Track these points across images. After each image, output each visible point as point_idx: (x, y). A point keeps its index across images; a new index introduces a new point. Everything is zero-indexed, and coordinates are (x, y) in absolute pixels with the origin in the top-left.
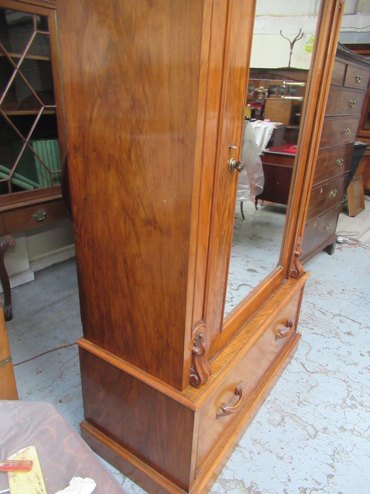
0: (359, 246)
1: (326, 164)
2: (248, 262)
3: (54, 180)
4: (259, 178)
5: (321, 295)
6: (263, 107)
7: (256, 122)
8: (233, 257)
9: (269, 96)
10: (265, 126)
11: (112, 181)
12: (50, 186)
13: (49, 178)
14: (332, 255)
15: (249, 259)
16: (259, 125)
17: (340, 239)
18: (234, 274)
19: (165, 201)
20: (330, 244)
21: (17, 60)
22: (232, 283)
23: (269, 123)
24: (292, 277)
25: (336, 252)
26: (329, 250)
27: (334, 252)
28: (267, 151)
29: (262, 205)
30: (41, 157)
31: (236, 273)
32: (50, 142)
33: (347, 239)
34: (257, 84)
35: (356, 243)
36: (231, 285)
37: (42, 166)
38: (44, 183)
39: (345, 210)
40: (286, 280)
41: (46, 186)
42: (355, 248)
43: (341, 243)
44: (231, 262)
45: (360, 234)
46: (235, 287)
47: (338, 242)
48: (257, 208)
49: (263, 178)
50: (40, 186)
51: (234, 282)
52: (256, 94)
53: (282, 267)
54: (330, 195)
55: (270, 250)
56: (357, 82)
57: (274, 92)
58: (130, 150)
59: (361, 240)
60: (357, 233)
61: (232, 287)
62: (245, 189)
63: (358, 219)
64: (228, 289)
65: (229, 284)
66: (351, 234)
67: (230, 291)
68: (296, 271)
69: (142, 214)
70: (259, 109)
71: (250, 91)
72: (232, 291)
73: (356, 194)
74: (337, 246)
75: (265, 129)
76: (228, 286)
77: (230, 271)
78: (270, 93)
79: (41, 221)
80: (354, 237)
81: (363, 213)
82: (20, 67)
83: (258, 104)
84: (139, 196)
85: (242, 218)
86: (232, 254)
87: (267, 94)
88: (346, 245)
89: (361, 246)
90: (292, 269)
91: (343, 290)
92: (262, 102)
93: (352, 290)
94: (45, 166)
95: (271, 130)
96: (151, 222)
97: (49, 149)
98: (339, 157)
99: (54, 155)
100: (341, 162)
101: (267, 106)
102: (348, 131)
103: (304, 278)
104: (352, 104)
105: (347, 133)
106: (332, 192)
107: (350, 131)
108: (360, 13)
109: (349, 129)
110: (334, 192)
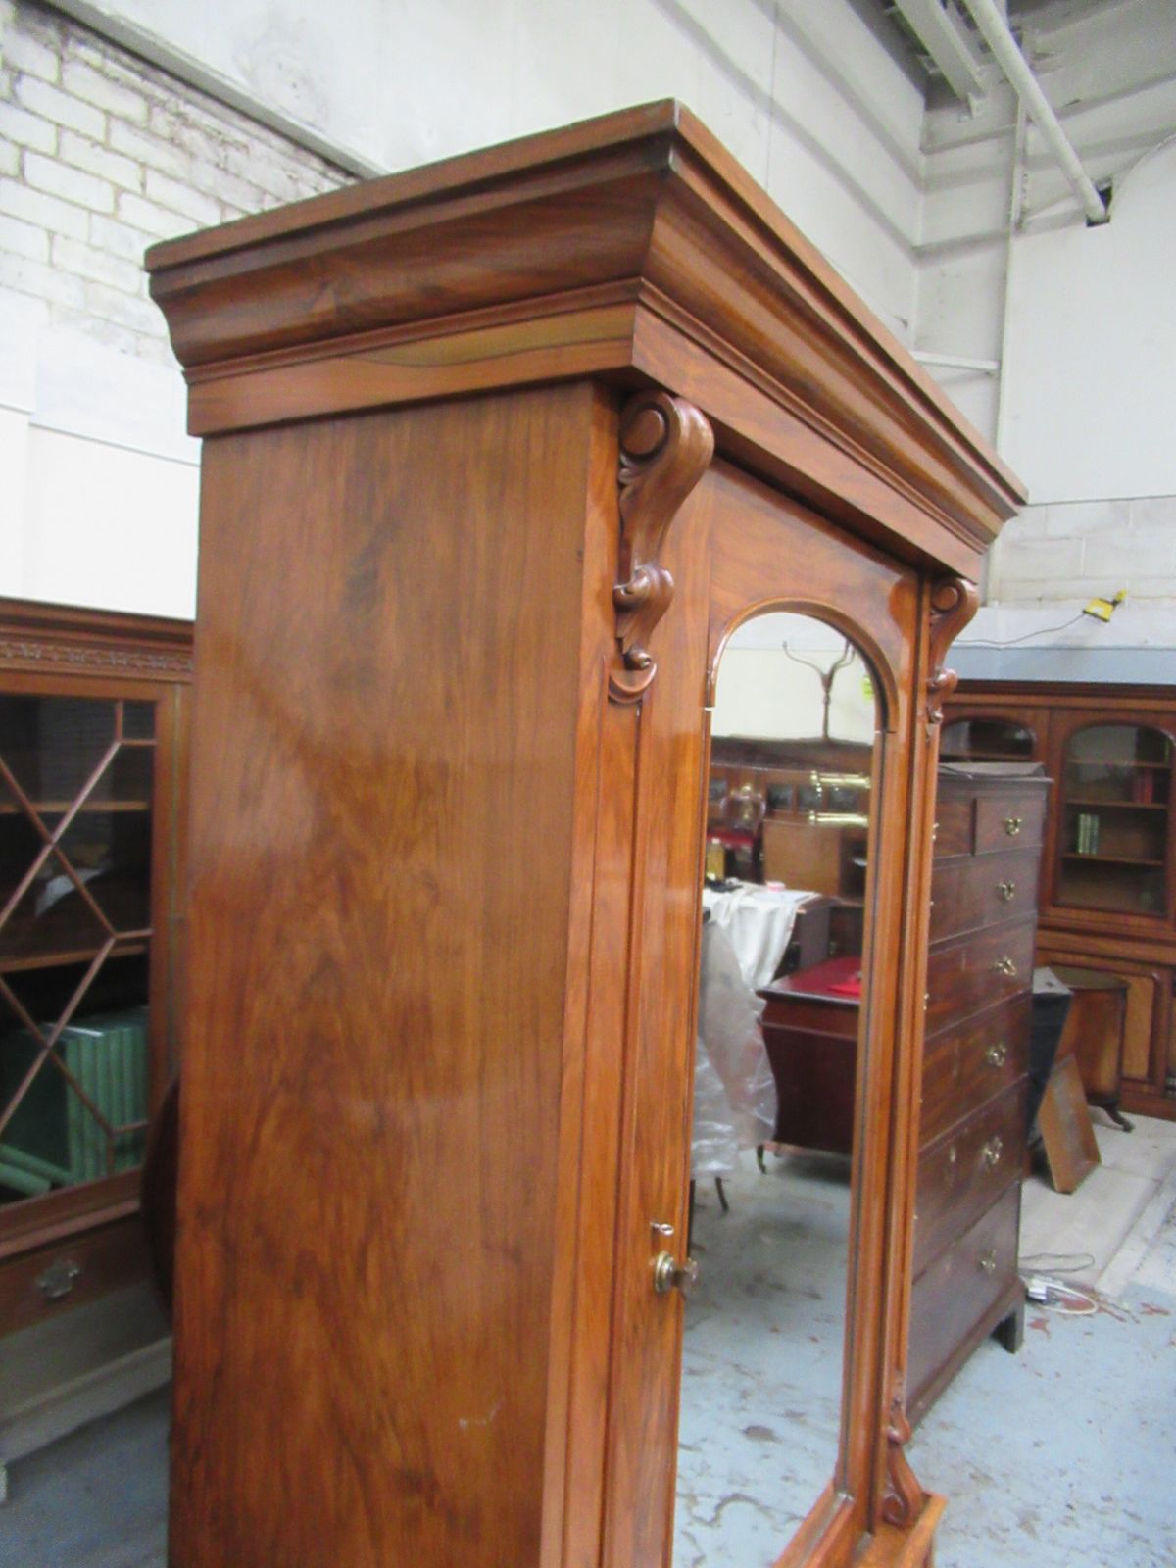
0: (1100, 1310)
1: (955, 1073)
2: (744, 1395)
3: (120, 1151)
4: (761, 1093)
5: (999, 1532)
6: (758, 844)
7: (739, 893)
8: (692, 1372)
9: (770, 813)
10: (771, 906)
11: (307, 1333)
12: (103, 1173)
13: (102, 1146)
14: (1017, 1354)
15: (748, 1383)
16: (749, 901)
17: (1037, 1288)
18: (699, 1450)
19: (464, 1423)
20: (1003, 1317)
21: (54, 820)
22: (695, 1492)
23: (783, 897)
24: (886, 1520)
25: (1030, 1339)
26: (1006, 1335)
27: (1022, 1340)
28: (780, 987)
29: (777, 1155)
30: (86, 1088)
31: (705, 1446)
32: (122, 1034)
33: (1059, 1285)
34: (735, 780)
35: (1086, 1299)
36: (692, 1498)
37: (87, 1113)
38: (84, 1168)
39: (1039, 1168)
40: (868, 1535)
41: (90, 1178)
42: (1089, 1319)
43: (1040, 1302)
44: (683, 1396)
45: (1098, 1266)
46: (705, 1509)
47: (1032, 1301)
48: (763, 1168)
49: (774, 1091)
50: (73, 1178)
51: (700, 1485)
52: (735, 806)
53: (850, 1498)
54: (983, 1159)
55: (814, 1339)
56: (1008, 833)
57: (784, 802)
58: (363, 1252)
59: (1104, 1286)
60: (1086, 1262)
61: (697, 1511)
62: (720, 1135)
63: (1083, 1200)
64: (680, 1519)
65: (684, 1496)
66: (1071, 1264)
67: (690, 1529)
68: (899, 1500)
69: (394, 1451)
70: (747, 848)
71: (716, 796)
72: (697, 1529)
73: (1067, 1114)
74: (1029, 1314)
75: (772, 914)
76: (679, 1504)
77: (683, 1436)
78: (773, 803)
79: (62, 1298)
80: (1081, 1277)
81: (1098, 1176)
82: (61, 839)
83: (744, 834)
84: (385, 1393)
85: (720, 1206)
86: (687, 1360)
87: (764, 806)
88: (1059, 1308)
89: (1106, 1311)
90: (885, 1493)
91: (1070, 1507)
92: (754, 828)
93: (1100, 1504)
94: (93, 1110)
95: (789, 919)
96: (417, 1483)
97: (113, 1058)
98: (992, 1041)
99: (128, 1075)
100: (1001, 1054)
101: (769, 840)
102: (1006, 965)
103: (927, 1521)
104: (1006, 893)
105: (1006, 971)
106: (987, 1152)
107: (1012, 963)
108: (996, 603)
109: (1010, 958)
110: (993, 1149)
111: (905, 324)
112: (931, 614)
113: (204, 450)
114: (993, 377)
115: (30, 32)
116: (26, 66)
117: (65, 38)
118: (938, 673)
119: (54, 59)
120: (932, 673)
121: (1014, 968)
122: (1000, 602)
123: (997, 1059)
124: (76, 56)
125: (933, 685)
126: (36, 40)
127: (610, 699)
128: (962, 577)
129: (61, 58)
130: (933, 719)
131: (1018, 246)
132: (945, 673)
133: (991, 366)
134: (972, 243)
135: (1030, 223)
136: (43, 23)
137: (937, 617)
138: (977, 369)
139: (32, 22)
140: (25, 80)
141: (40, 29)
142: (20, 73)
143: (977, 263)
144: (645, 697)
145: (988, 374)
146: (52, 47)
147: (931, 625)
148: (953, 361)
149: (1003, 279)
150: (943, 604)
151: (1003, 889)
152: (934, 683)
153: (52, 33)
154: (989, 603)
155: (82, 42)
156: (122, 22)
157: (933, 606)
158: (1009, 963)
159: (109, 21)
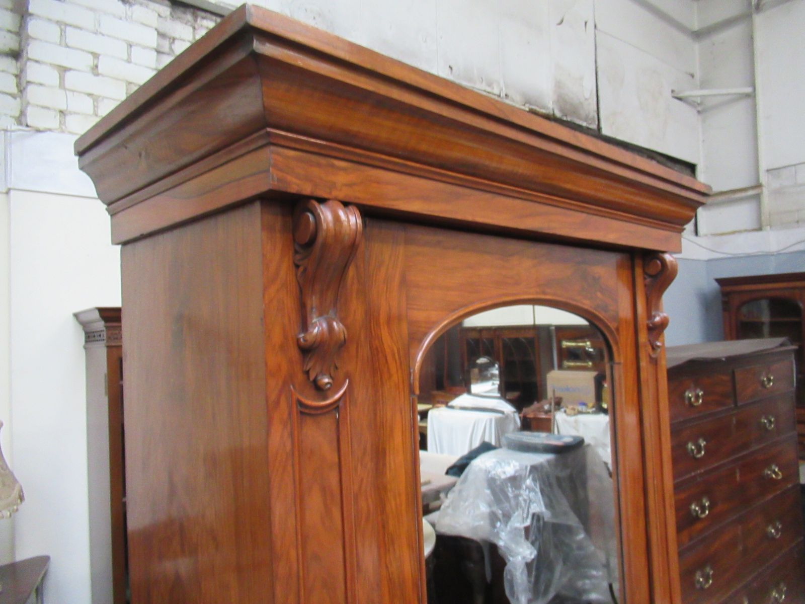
1: (740, 548)
54: (772, 600)
56: (764, 387)
98: (770, 521)
100: (777, 530)
102: (774, 472)
104: (768, 425)
105: (774, 476)
106: (775, 594)
107: (779, 469)
108: (768, 228)
109: (777, 465)
110: (780, 592)
111: (692, 76)
112: (645, 279)
113: (122, 251)
114: (751, 96)
115: (179, 18)
116: (177, 36)
117: (195, 17)
118: (655, 317)
119: (191, 29)
120: (650, 317)
121: (780, 473)
122: (771, 227)
123: (775, 534)
124: (202, 26)
125: (651, 325)
126: (181, 22)
127: (302, 413)
128: (664, 252)
129: (194, 28)
130: (655, 347)
131: (758, 19)
132: (659, 315)
133: (749, 90)
134: (728, 23)
135: (764, 4)
136: (185, 13)
137: (648, 280)
138: (740, 94)
139: (179, 12)
140: (176, 42)
141: (183, 16)
142: (174, 39)
143: (734, 33)
144: (341, 404)
145: (747, 96)
146: (189, 24)
147: (645, 286)
148: (724, 91)
149: (751, 39)
150: (652, 271)
151: (765, 423)
152: (652, 324)
153: (189, 17)
154: (763, 228)
155: (203, 18)
156: (222, 5)
157: (645, 273)
158: (777, 470)
159: (215, 5)
